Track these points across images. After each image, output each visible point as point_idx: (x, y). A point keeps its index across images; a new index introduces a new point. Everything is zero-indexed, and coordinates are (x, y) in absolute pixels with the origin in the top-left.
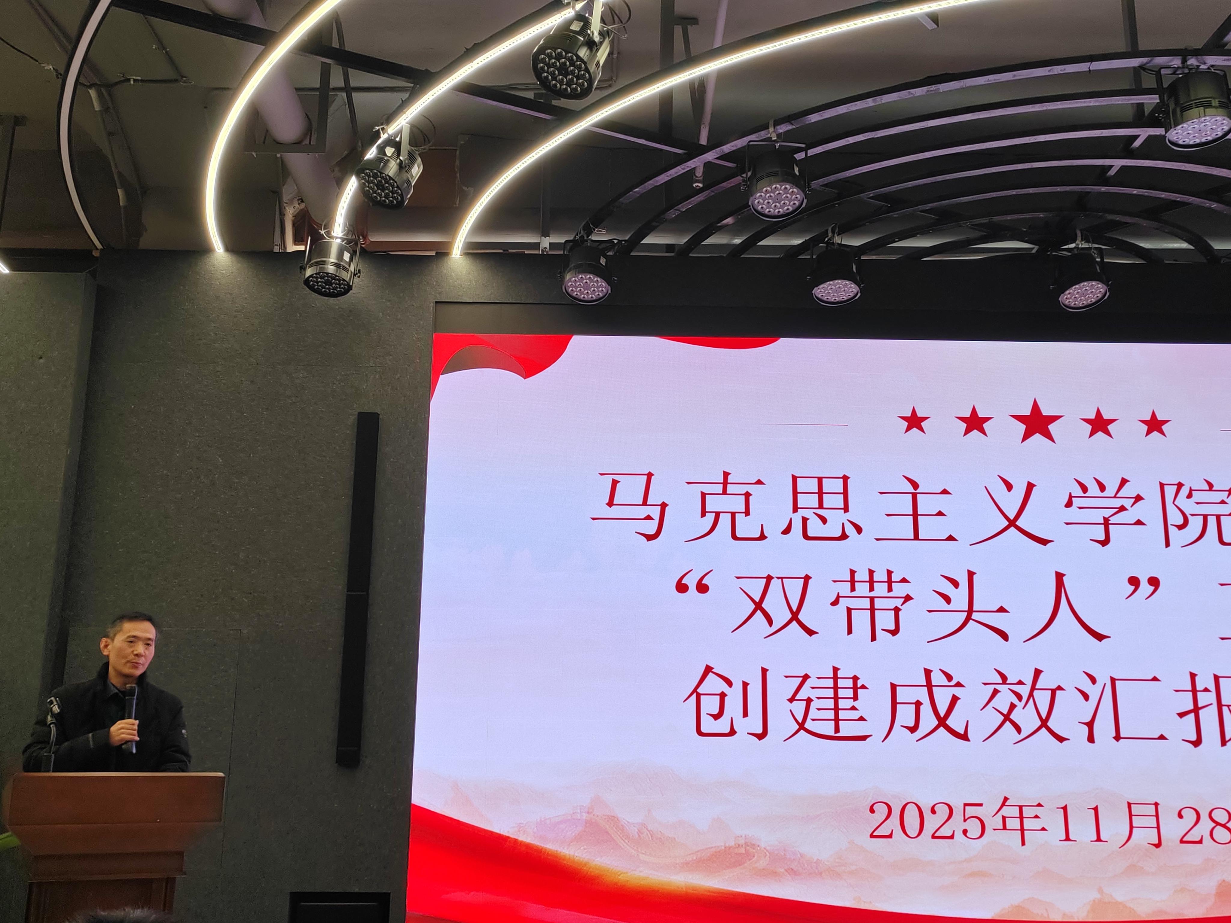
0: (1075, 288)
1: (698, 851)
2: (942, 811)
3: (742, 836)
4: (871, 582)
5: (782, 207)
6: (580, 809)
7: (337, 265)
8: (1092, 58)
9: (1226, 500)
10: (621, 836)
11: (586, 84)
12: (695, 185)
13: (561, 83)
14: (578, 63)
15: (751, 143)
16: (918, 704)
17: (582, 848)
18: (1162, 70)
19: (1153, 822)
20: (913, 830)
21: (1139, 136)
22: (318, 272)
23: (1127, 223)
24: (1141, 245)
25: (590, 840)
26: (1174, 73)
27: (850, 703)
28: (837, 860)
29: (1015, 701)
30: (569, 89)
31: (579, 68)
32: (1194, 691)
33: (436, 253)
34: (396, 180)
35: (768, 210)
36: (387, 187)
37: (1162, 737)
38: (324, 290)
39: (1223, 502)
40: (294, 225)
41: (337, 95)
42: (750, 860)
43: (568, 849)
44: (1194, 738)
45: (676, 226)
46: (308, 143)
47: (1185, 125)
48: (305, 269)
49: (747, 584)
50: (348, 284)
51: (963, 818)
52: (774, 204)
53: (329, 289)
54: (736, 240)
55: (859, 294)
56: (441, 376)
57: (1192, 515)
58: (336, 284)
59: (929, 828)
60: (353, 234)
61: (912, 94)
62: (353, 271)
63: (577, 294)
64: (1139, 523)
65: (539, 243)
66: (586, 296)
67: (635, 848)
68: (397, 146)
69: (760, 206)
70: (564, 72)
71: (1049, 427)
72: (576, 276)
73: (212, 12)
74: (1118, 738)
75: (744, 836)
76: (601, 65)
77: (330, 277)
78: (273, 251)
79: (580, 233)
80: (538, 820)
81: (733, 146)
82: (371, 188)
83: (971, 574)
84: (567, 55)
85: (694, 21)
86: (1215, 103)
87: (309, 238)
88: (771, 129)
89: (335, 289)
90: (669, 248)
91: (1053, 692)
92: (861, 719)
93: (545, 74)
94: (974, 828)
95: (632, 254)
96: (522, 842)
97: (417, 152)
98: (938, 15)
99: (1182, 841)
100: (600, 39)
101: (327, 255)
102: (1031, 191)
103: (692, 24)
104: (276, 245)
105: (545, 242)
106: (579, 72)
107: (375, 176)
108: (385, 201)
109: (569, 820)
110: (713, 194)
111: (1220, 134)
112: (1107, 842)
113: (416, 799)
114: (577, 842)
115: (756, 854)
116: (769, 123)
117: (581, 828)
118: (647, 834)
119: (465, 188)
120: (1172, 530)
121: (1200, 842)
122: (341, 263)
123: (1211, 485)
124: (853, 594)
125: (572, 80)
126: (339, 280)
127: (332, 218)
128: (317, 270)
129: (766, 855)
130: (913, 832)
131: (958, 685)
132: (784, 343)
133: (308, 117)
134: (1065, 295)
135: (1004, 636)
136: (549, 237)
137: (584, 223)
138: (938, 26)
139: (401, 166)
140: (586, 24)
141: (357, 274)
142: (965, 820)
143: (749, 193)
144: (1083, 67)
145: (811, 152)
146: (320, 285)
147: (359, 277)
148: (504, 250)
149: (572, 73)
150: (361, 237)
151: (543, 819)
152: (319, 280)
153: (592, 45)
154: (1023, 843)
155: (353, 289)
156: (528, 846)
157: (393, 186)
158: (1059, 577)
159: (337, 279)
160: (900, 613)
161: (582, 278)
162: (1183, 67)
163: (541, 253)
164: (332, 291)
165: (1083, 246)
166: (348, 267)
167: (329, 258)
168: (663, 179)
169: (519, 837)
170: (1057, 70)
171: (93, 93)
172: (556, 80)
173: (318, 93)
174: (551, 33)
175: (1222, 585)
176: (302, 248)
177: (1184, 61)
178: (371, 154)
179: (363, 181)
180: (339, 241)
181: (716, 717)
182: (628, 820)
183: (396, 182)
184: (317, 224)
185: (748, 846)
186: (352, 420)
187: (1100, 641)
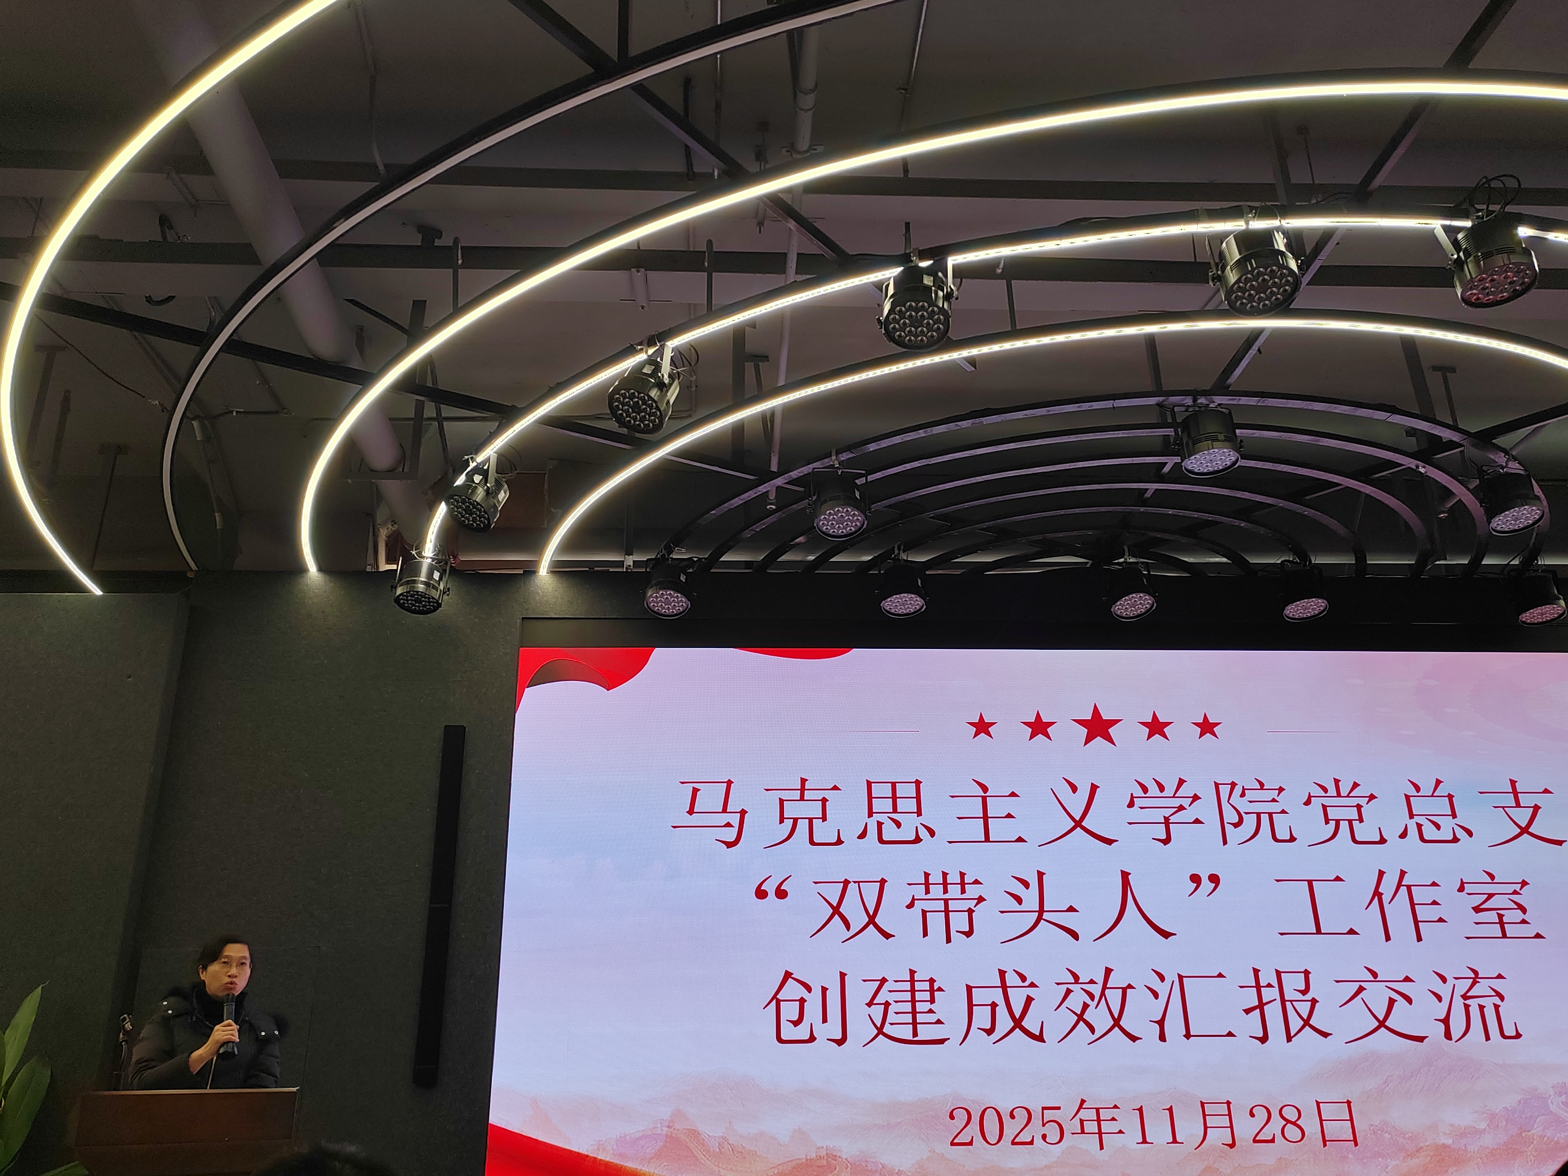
0: (1125, 599)
1: (780, 1165)
2: (1021, 1115)
3: (823, 1147)
4: (945, 884)
5: (845, 528)
6: (661, 1123)
7: (427, 584)
8: (1114, 397)
9: (1277, 798)
10: (702, 1150)
11: (657, 420)
12: (768, 507)
13: (635, 419)
14: (650, 402)
15: (816, 470)
16: (994, 1006)
17: (662, 1165)
18: (1175, 408)
19: (1225, 1121)
20: (993, 1137)
21: (1167, 463)
22: (408, 590)
23: (1168, 540)
24: (1186, 559)
25: (671, 1156)
26: (1186, 411)
27: (927, 1006)
28: (918, 1170)
29: (1088, 1001)
30: (642, 425)
31: (651, 407)
32: (1258, 987)
33: (524, 571)
34: (483, 505)
35: (832, 530)
36: (474, 512)
37: (1230, 1034)
38: (413, 607)
39: (1274, 800)
40: (387, 546)
41: (431, 424)
42: (831, 1172)
43: (648, 1166)
44: (1260, 1034)
45: (752, 544)
46: (401, 470)
47: (1197, 456)
48: (396, 588)
49: (823, 889)
50: (437, 602)
51: (1041, 1123)
52: (837, 526)
53: (419, 607)
54: (810, 557)
55: (925, 607)
56: (526, 689)
57: (1246, 813)
58: (425, 602)
59: (1009, 1134)
60: (443, 554)
61: (959, 426)
62: (442, 589)
63: (658, 609)
64: (1197, 821)
65: (623, 561)
66: (667, 611)
67: (716, 1163)
68: (485, 474)
69: (825, 527)
70: (636, 408)
71: (1109, 730)
72: (658, 593)
73: (314, 355)
74: (1188, 1036)
75: (825, 1147)
76: (671, 404)
77: (420, 595)
78: (365, 571)
79: (662, 552)
80: (618, 1137)
81: (800, 473)
82: (459, 512)
83: (1041, 875)
84: (640, 396)
85: (765, 358)
86: (1221, 437)
87: (401, 558)
88: (834, 458)
89: (424, 606)
90: (748, 564)
91: (1124, 990)
92: (939, 1022)
93: (620, 412)
94: (1053, 1133)
95: (712, 571)
96: (601, 1160)
97: (504, 480)
98: (975, 360)
99: (1255, 1141)
100: (670, 381)
101: (418, 574)
102: (1077, 511)
103: (763, 361)
104: (369, 565)
105: (629, 561)
106: (650, 410)
107: (464, 502)
108: (472, 524)
109: (650, 1135)
110: (784, 515)
111: (1228, 463)
112: (1183, 1143)
113: (495, 1118)
114: (657, 1159)
115: (838, 1166)
116: (831, 452)
117: (662, 1143)
118: (728, 1148)
119: (553, 510)
120: (1229, 828)
121: (1272, 1141)
122: (431, 582)
123: (1262, 784)
124: (928, 896)
125: (645, 416)
126: (429, 598)
127: (423, 539)
128: (407, 589)
129: (848, 1167)
130: (993, 1139)
131: (1033, 985)
132: (856, 653)
133: (402, 446)
134: (1116, 606)
135: (1075, 936)
136: (632, 555)
137: (665, 543)
138: (976, 368)
139: (488, 492)
140: (657, 367)
141: (446, 592)
142: (1044, 1125)
143: (814, 515)
144: (1108, 404)
145: (870, 478)
146: (410, 604)
147: (448, 595)
148: (590, 568)
149: (644, 410)
150: (451, 557)
151: (623, 1136)
152: (409, 598)
153: (662, 387)
154: (1102, 1148)
155: (442, 606)
156: (607, 1164)
157: (480, 511)
158: (1125, 875)
159: (426, 597)
160: (974, 914)
161: (662, 593)
162: (1194, 406)
163: (625, 570)
164: (421, 608)
165: (1131, 560)
166: (437, 586)
167: (420, 577)
168: (737, 502)
169: (598, 1155)
170: (1086, 406)
171: (195, 424)
172: (630, 417)
173: (412, 423)
174: (625, 375)
175: (1278, 881)
176: (394, 567)
177: (1195, 400)
178: (461, 480)
179: (452, 506)
180: (429, 560)
181: (796, 1023)
182: (709, 1134)
183: (483, 507)
184: (408, 544)
185: (830, 1157)
186: (439, 732)
187: (1167, 938)
